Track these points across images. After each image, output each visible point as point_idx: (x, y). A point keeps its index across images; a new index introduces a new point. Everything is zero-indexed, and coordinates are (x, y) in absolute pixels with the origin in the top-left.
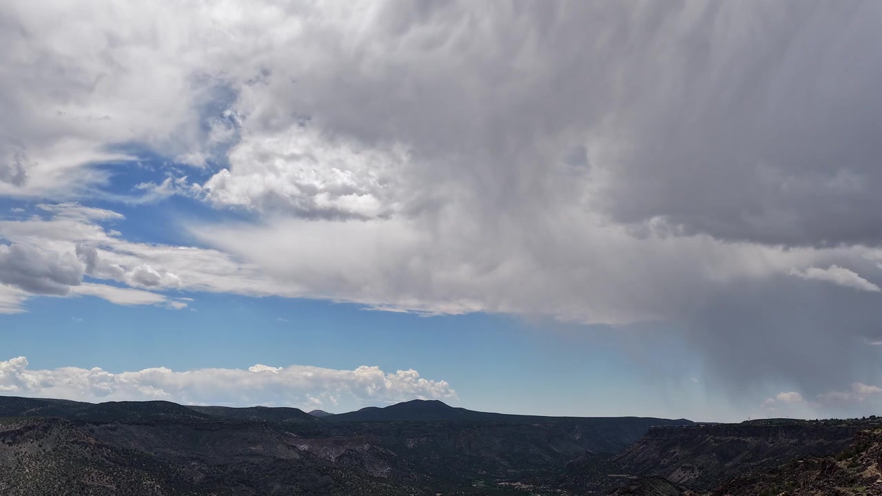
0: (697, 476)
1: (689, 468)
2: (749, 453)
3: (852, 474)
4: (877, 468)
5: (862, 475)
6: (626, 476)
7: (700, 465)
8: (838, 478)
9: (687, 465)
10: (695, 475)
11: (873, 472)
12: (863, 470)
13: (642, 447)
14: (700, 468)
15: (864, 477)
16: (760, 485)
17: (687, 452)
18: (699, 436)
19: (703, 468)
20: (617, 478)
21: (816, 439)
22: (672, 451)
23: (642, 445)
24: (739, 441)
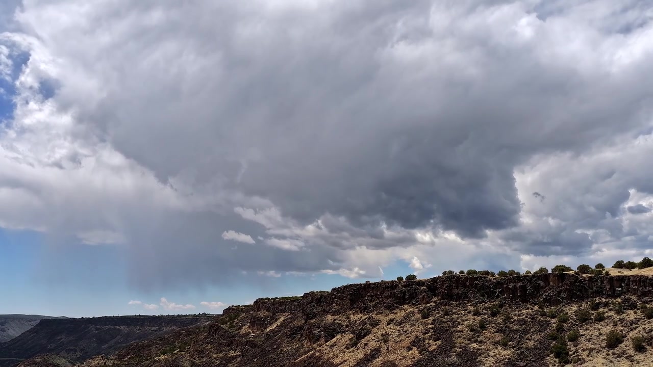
0: (78, 356)
1: (72, 350)
2: (121, 338)
3: (232, 332)
4: (249, 327)
5: (239, 332)
6: (15, 359)
7: (82, 347)
8: (222, 335)
9: (71, 348)
10: (77, 356)
11: (247, 330)
12: (240, 329)
13: (32, 335)
14: (82, 350)
15: (241, 333)
16: (156, 347)
17: (71, 338)
18: (83, 326)
19: (84, 349)
20: (7, 361)
21: (171, 327)
22: (58, 338)
23: (33, 333)
24: (115, 329)
